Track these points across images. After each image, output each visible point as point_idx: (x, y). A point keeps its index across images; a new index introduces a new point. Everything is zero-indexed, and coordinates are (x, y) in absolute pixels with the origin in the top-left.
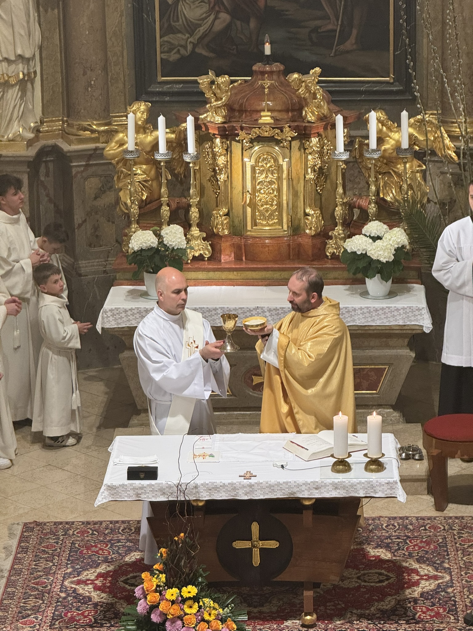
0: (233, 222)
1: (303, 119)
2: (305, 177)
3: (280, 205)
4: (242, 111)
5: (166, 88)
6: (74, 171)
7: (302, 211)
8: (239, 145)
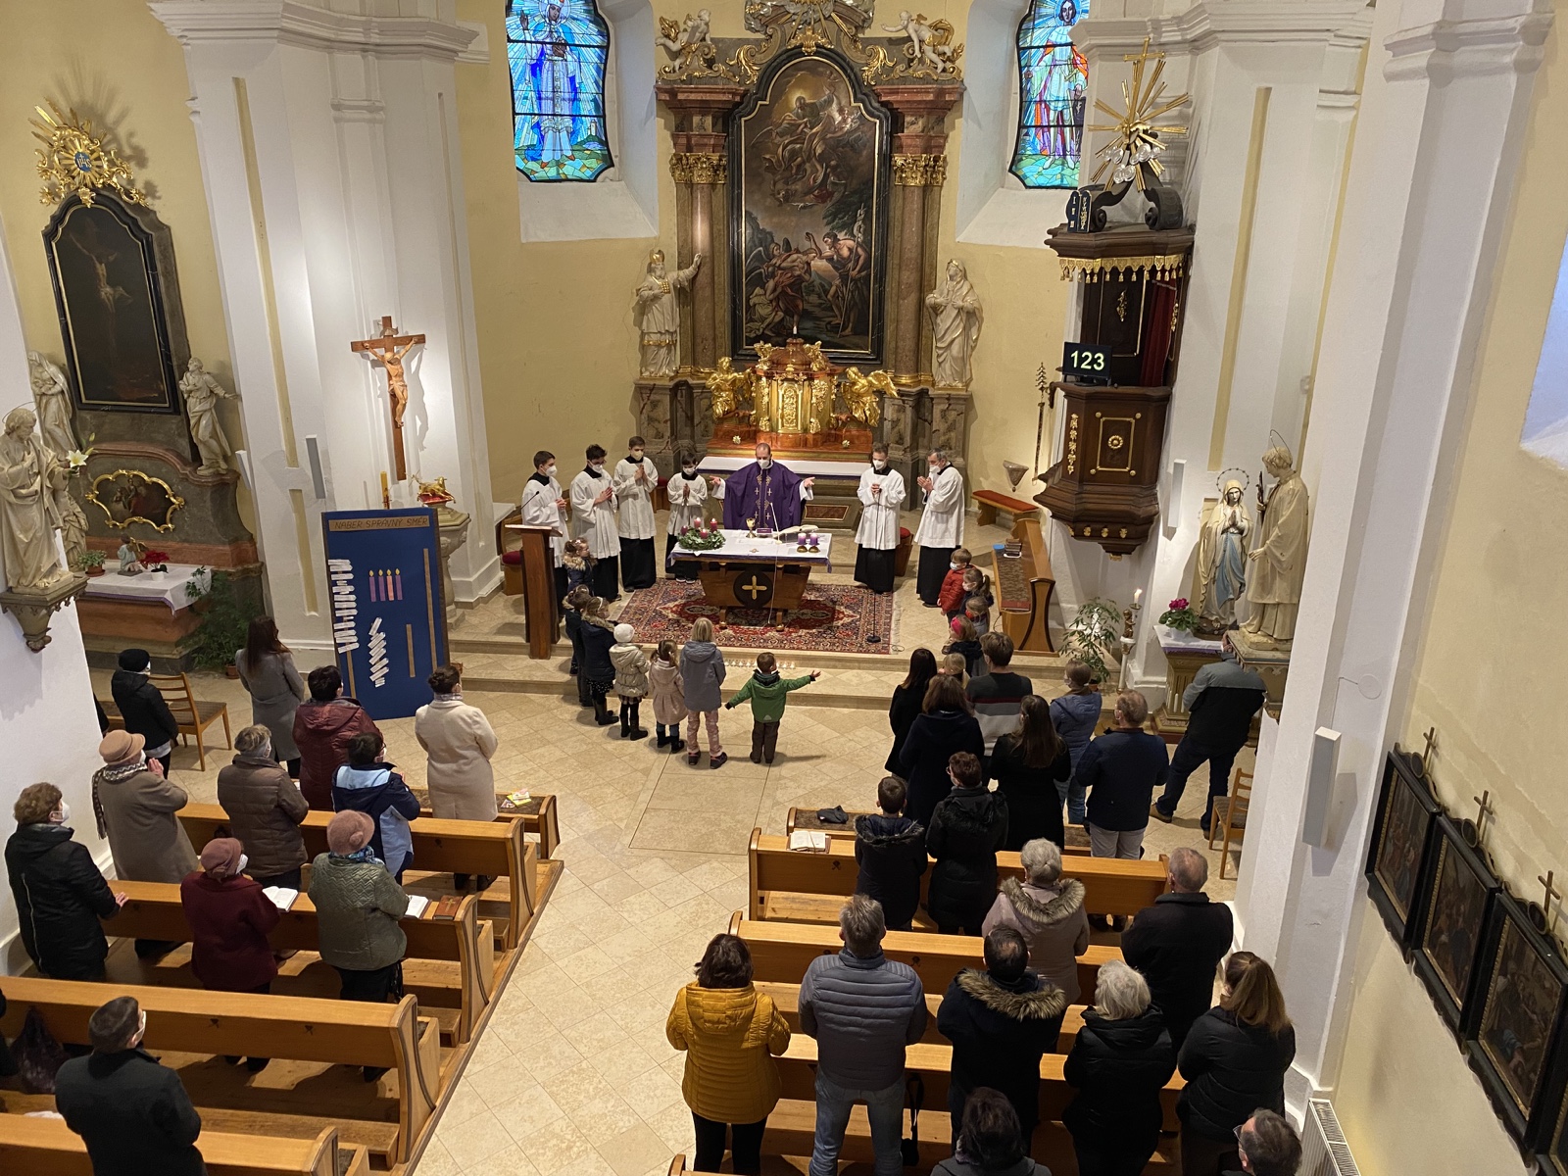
0: (772, 424)
1: (810, 369)
2: (811, 402)
3: (797, 416)
4: (778, 364)
5: (748, 352)
6: (695, 395)
7: (809, 420)
8: (776, 383)
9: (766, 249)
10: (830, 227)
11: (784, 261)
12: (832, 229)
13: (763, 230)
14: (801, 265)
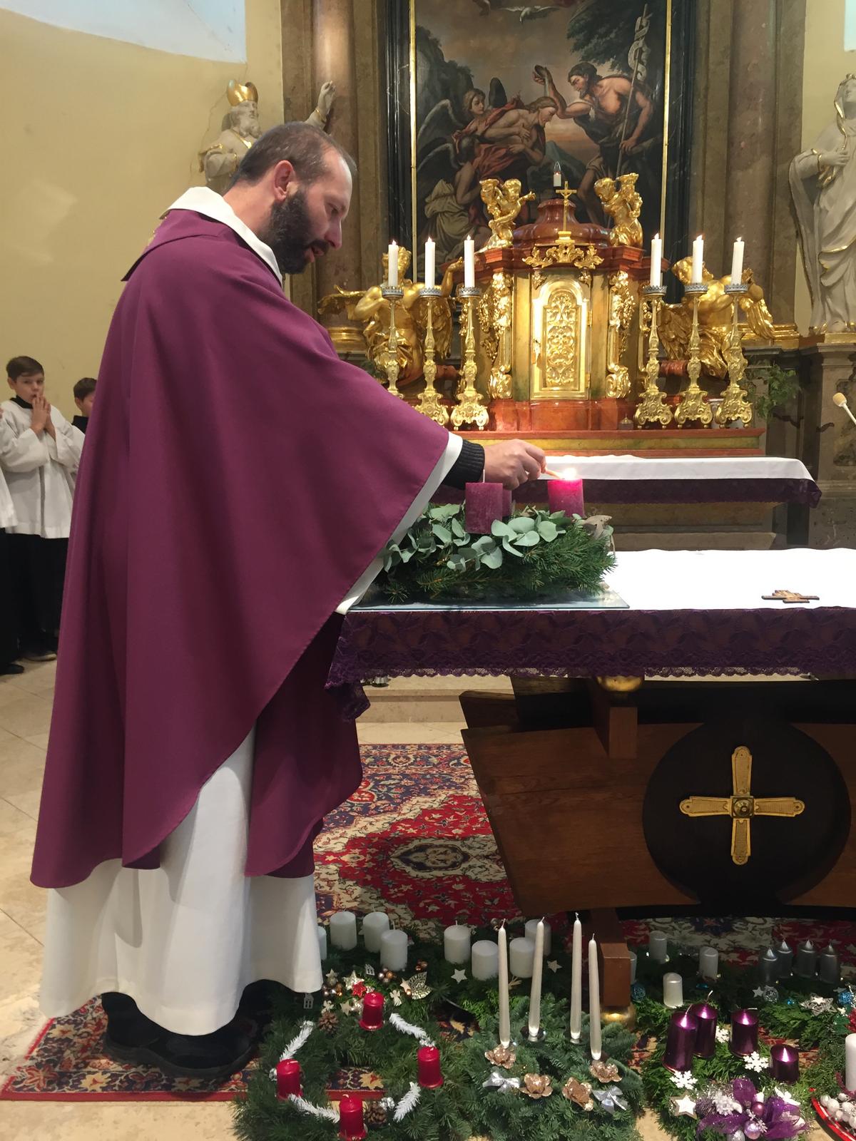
0: (516, 383)
2: (609, 324)
3: (576, 359)
4: (530, 241)
7: (605, 369)
8: (527, 282)
9: (457, 102)
10: (581, 53)
11: (491, 125)
12: (586, 58)
13: (452, 64)
14: (524, 132)
